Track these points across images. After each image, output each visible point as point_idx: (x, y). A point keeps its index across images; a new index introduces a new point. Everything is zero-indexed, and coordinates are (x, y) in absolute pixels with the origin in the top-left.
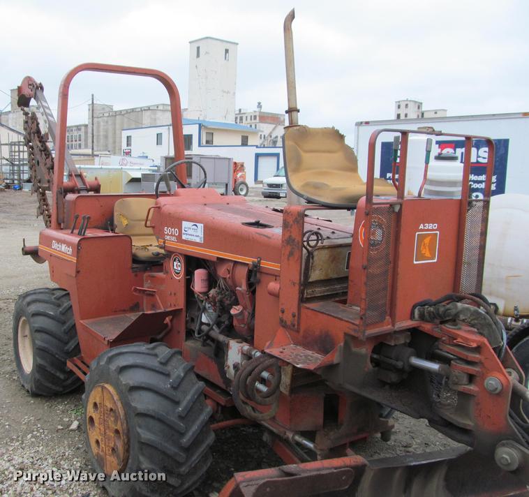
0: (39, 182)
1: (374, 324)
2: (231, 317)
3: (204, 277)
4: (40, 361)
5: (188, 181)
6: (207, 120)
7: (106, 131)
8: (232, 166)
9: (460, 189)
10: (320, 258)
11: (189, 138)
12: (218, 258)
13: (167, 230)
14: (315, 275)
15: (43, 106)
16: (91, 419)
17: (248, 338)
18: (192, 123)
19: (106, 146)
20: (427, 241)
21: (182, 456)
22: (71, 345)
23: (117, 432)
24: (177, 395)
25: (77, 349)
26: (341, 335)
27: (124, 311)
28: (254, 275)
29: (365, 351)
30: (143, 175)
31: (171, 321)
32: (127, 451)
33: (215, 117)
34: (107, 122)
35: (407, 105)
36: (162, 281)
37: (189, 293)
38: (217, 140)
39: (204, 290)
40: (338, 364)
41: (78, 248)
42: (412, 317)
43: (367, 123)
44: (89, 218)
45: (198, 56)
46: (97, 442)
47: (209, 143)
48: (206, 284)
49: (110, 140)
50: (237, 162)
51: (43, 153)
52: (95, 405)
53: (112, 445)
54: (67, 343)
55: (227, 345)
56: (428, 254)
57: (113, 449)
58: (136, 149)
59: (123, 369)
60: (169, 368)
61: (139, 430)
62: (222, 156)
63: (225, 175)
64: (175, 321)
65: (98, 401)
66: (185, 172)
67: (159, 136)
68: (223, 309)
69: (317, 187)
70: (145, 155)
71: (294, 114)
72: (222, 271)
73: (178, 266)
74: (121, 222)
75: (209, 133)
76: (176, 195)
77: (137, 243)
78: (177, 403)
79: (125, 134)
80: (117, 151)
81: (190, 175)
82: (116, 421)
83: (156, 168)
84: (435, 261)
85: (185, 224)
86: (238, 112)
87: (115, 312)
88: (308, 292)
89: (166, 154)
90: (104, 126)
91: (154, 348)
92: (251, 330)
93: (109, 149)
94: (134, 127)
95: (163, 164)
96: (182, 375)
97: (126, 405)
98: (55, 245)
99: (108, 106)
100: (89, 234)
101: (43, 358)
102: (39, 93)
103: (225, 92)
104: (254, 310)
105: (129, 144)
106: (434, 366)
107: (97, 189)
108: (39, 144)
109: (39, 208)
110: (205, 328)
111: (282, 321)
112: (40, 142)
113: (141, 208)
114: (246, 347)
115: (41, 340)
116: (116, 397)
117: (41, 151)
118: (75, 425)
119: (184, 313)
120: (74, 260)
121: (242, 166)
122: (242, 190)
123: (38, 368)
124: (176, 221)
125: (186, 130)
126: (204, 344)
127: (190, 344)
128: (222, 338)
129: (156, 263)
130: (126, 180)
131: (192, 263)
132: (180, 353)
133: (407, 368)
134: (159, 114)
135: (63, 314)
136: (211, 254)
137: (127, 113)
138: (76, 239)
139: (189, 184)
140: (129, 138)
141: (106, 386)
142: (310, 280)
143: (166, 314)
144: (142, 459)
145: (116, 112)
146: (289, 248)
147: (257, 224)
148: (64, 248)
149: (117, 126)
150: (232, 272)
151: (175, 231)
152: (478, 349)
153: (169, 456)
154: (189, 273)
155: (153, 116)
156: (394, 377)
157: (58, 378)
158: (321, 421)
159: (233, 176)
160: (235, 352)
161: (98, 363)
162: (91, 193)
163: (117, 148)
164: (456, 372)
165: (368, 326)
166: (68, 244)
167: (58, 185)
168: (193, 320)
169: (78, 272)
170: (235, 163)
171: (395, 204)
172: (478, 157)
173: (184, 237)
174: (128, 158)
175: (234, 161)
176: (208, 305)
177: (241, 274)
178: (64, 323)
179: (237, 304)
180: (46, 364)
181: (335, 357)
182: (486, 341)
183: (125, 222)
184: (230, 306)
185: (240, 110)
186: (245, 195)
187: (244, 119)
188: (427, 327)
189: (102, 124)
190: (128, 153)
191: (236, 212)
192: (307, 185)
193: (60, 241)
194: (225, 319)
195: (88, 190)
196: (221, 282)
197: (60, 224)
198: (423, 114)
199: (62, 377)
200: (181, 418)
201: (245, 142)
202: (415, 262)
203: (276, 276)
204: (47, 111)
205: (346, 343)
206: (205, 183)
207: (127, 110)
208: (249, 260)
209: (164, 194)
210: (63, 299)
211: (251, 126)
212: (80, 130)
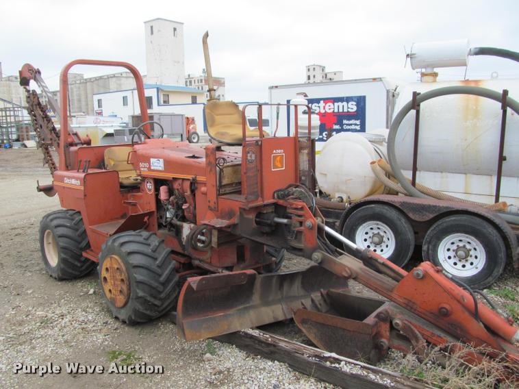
0: (43, 140)
1: (253, 201)
2: (183, 210)
3: (167, 190)
4: (63, 256)
5: (152, 133)
6: (163, 84)
7: (79, 95)
8: (185, 120)
9: (318, 130)
10: (227, 172)
11: (150, 99)
12: (173, 178)
13: (141, 165)
14: (225, 182)
15: (45, 91)
16: (105, 278)
17: (194, 221)
18: (151, 87)
19: (80, 107)
20: (278, 158)
21: (161, 288)
22: (84, 244)
23: (122, 280)
24: (156, 255)
25: (88, 246)
26: (238, 209)
27: (117, 219)
28: (194, 184)
29: (252, 216)
30: (115, 130)
31: (148, 219)
32: (129, 289)
33: (169, 82)
34: (79, 88)
35: (314, 69)
36: (141, 197)
37: (158, 201)
38: (172, 100)
39: (167, 198)
40: (237, 224)
41: (84, 181)
42: (274, 198)
43: (276, 87)
44: (89, 161)
45: (152, 33)
46: (110, 291)
47: (166, 102)
48: (168, 194)
49: (83, 103)
50: (189, 116)
51: (45, 119)
52: (107, 269)
53: (119, 289)
54: (80, 243)
55: (182, 227)
56: (279, 166)
57: (121, 291)
58: (106, 110)
59: (122, 244)
60: (149, 241)
61: (136, 276)
62: (176, 113)
63: (180, 128)
64: (150, 219)
65: (108, 266)
66: (149, 128)
67: (125, 99)
68: (178, 207)
69: (223, 134)
70: (114, 114)
71: (212, 92)
72: (176, 185)
73: (150, 186)
74: (110, 163)
75: (166, 96)
76: (145, 143)
77: (122, 176)
78: (156, 259)
79: (96, 98)
80: (90, 112)
81: (153, 129)
82: (121, 275)
83: (124, 125)
84: (284, 168)
85: (152, 160)
86: (187, 77)
87: (112, 220)
88: (222, 191)
89: (132, 114)
90: (77, 91)
91: (139, 232)
92: (195, 216)
93: (83, 110)
94: (102, 91)
95: (131, 121)
96: (157, 244)
97: (126, 263)
98: (66, 181)
99: (79, 75)
100: (90, 171)
101: (65, 254)
102: (37, 75)
103: (175, 62)
104: (195, 205)
105: (100, 106)
106: (285, 221)
107: (89, 143)
108: (41, 113)
109: (44, 159)
110: (168, 220)
111: (209, 207)
112: (42, 111)
113: (122, 153)
114: (192, 225)
115: (62, 242)
116: (120, 261)
117: (43, 118)
118: (91, 291)
119: (156, 213)
120: (82, 188)
121: (193, 120)
122: (194, 138)
123: (62, 261)
124: (147, 159)
125: (148, 93)
126: (170, 230)
127: (161, 231)
128: (179, 223)
129: (135, 187)
130: (101, 136)
131: (158, 183)
132: (156, 234)
133: (273, 223)
134: (123, 81)
135: (75, 224)
136: (169, 176)
137: (96, 80)
138: (82, 175)
139: (153, 136)
140: (99, 101)
141: (113, 256)
142: (223, 184)
143: (145, 215)
144: (138, 291)
145: (86, 80)
146: (209, 168)
147: (194, 157)
148: (73, 181)
149: (89, 91)
150: (182, 185)
151: (147, 165)
152: (302, 209)
153: (153, 288)
154: (157, 190)
155: (118, 82)
156: (267, 229)
157: (77, 266)
158: (235, 260)
159: (187, 128)
160: (187, 229)
161: (106, 245)
162: (85, 146)
163: (89, 109)
164: (294, 222)
165: (249, 202)
166: (77, 179)
167: (64, 142)
168: (161, 217)
169: (85, 196)
170: (188, 118)
171: (259, 140)
172: (348, 108)
173: (152, 168)
174: (100, 117)
175: (186, 116)
176: (170, 207)
177: (187, 185)
178: (77, 230)
179: (186, 203)
180: (68, 258)
181: (236, 220)
182: (305, 204)
183: (113, 163)
184: (182, 204)
185: (189, 76)
186: (197, 142)
187: (193, 82)
188: (281, 202)
189: (75, 90)
190: (100, 114)
191: (182, 151)
192: (218, 133)
193: (69, 178)
194: (180, 213)
195: (83, 144)
196: (176, 192)
197: (67, 167)
198: (326, 75)
199: (79, 265)
200: (159, 267)
201: (194, 101)
202: (273, 170)
203: (204, 184)
204: (46, 89)
205: (241, 213)
206: (163, 135)
207: (95, 78)
208: (190, 177)
209: (137, 143)
210: (75, 216)
211: (199, 88)
212: (56, 95)
